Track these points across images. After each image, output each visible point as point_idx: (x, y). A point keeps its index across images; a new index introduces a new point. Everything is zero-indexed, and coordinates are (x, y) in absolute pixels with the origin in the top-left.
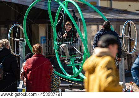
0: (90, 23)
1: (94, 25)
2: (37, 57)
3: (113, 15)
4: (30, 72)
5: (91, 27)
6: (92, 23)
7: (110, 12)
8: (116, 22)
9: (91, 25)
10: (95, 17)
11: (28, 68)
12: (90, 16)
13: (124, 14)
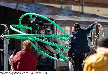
0: (65, 25)
1: (68, 26)
2: (26, 51)
3: (84, 19)
4: (19, 63)
5: (65, 28)
6: (66, 25)
7: (81, 16)
8: (86, 24)
9: (65, 26)
10: (69, 20)
11: (18, 59)
12: (65, 19)
13: (93, 18)
